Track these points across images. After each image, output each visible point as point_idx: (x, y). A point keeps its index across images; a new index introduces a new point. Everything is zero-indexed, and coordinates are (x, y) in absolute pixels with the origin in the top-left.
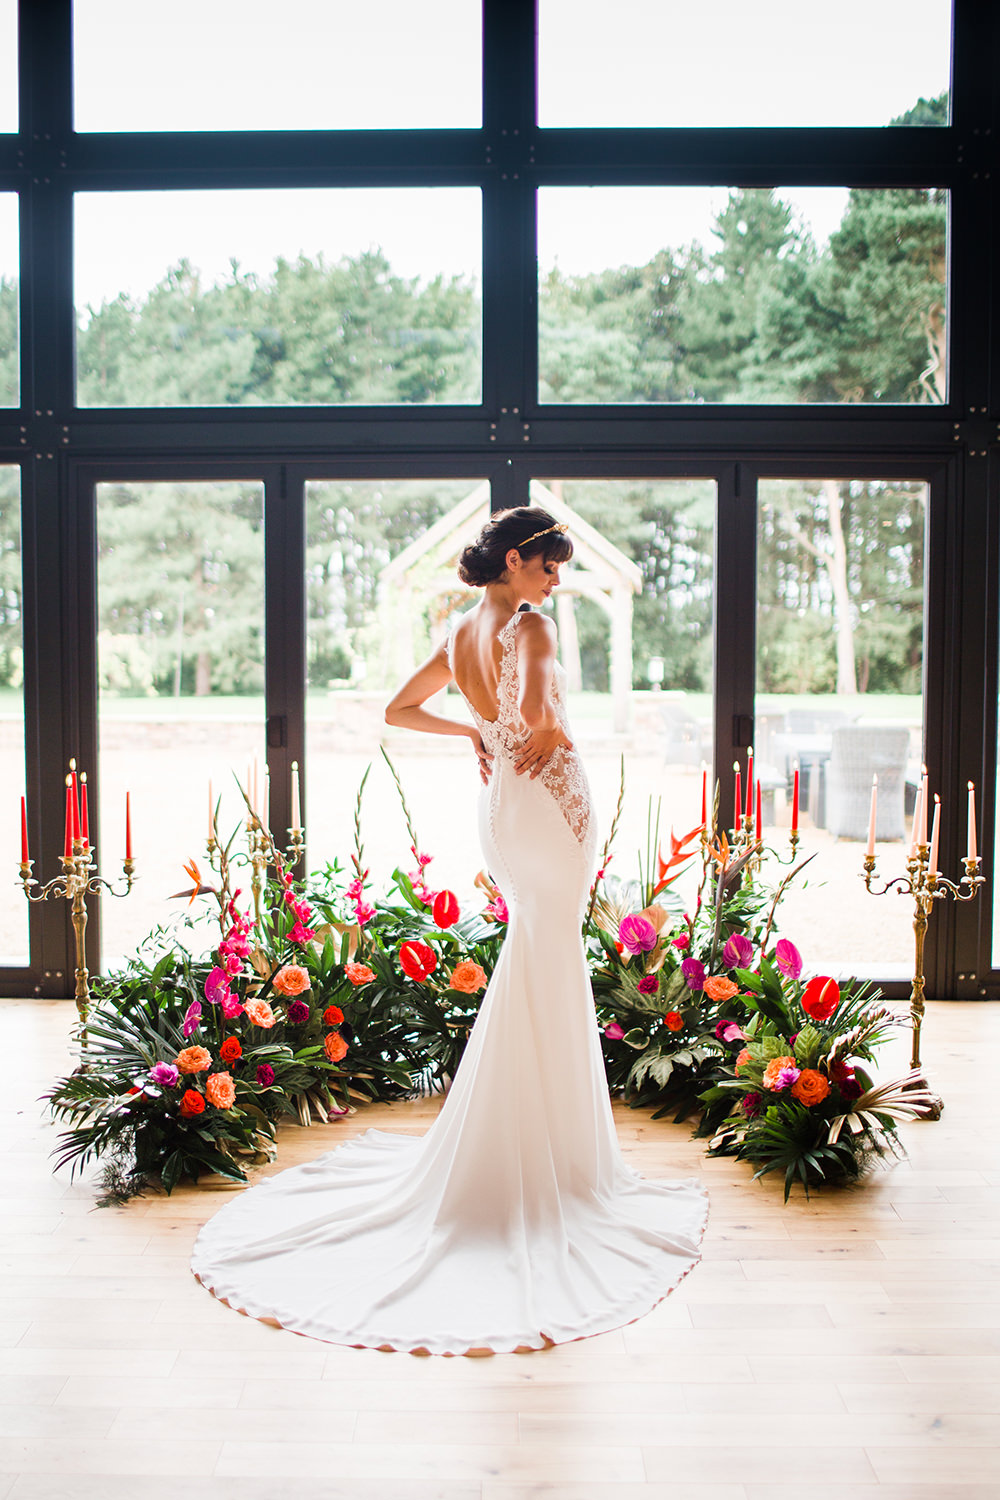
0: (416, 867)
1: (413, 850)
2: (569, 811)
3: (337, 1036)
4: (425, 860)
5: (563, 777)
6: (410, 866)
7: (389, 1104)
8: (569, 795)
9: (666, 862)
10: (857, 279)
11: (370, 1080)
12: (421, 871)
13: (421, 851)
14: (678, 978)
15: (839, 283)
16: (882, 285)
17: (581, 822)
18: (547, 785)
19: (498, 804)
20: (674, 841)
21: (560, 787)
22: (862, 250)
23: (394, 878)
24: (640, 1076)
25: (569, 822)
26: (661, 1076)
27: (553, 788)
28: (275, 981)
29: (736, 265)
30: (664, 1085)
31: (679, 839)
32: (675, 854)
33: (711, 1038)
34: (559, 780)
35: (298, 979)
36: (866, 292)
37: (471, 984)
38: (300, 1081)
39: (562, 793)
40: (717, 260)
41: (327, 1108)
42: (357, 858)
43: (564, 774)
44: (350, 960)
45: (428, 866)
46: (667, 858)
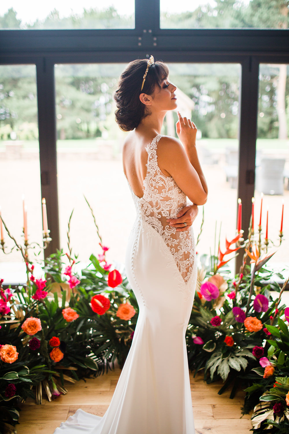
0: (101, 251)
1: (100, 244)
2: (180, 262)
3: (58, 350)
4: (106, 249)
5: (178, 240)
6: (98, 251)
7: (85, 381)
8: (181, 252)
9: (223, 252)
10: (258, 14)
11: (75, 371)
12: (104, 254)
13: (105, 244)
14: (230, 315)
15: (252, 15)
16: (265, 16)
17: (187, 269)
18: (168, 245)
19: (137, 250)
20: (227, 242)
21: (176, 246)
22: (259, 5)
23: (90, 259)
24: (213, 370)
25: (180, 270)
26: (224, 374)
27: (171, 247)
28: (23, 327)
29: (220, 9)
30: (225, 380)
31: (230, 241)
32: (228, 248)
33: (248, 352)
34: (176, 242)
35: (34, 325)
36: (260, 18)
37: (127, 316)
38: (37, 378)
39: (177, 251)
40: (215, 9)
41: (52, 391)
42: (69, 254)
43: (179, 238)
44: (67, 304)
45: (107, 252)
46: (224, 250)
